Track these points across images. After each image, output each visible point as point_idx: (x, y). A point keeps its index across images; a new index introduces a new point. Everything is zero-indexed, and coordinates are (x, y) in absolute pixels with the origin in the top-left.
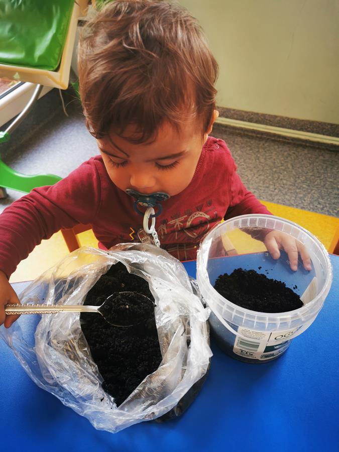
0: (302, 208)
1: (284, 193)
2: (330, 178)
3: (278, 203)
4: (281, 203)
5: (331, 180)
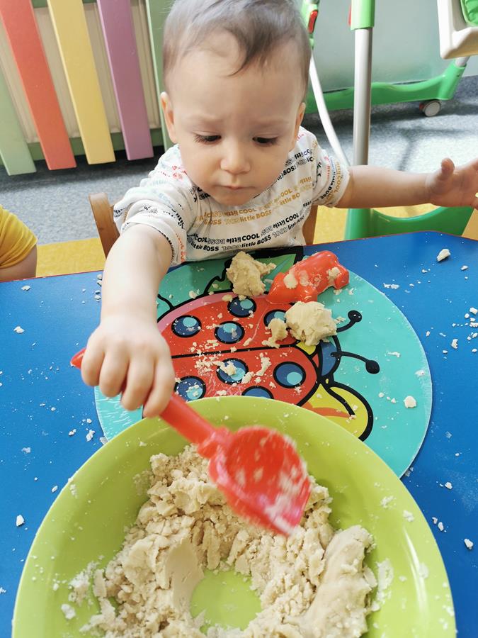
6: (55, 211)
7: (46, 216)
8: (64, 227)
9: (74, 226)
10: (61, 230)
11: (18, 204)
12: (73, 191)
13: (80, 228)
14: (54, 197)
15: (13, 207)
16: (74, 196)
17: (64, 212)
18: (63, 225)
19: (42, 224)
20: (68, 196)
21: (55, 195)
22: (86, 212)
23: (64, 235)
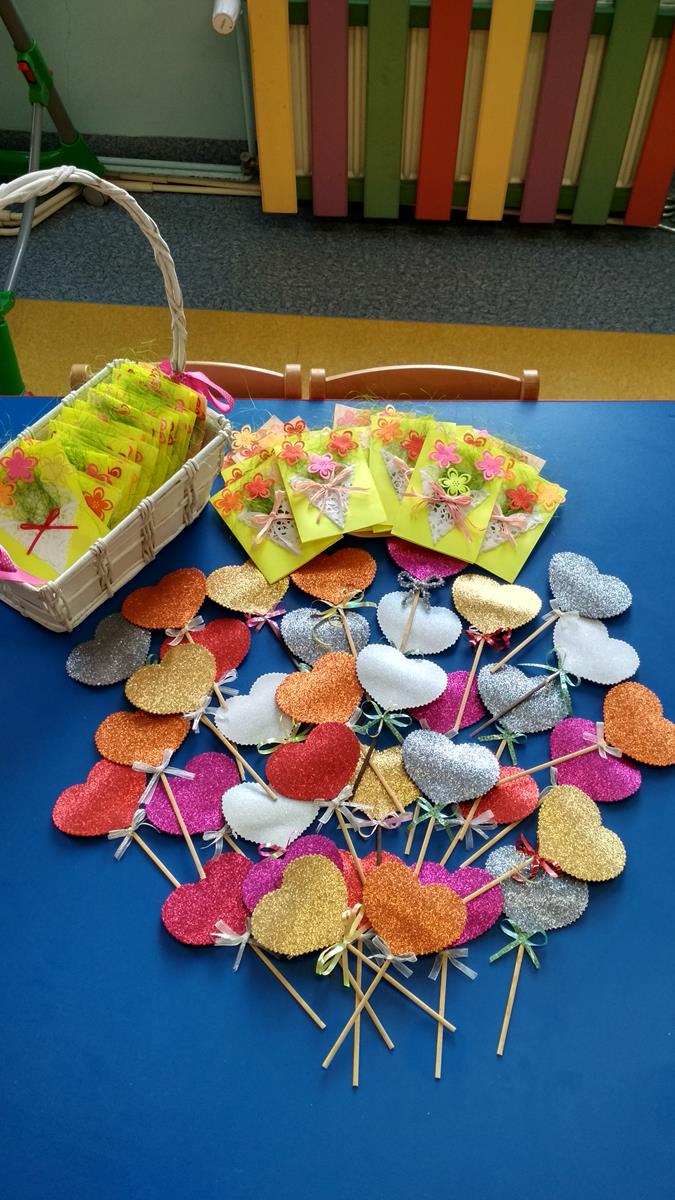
0: (150, 303)
1: (119, 280)
2: (196, 242)
3: (111, 301)
4: (115, 302)
5: (198, 245)
6: (413, 275)
7: (403, 281)
8: (424, 302)
9: (436, 302)
10: (419, 305)
11: (367, 257)
12: (438, 251)
13: (443, 306)
14: (413, 255)
15: (361, 261)
16: (438, 259)
17: (424, 280)
18: (422, 297)
19: (397, 293)
20: (431, 258)
21: (414, 252)
22: (452, 284)
23: (422, 313)
